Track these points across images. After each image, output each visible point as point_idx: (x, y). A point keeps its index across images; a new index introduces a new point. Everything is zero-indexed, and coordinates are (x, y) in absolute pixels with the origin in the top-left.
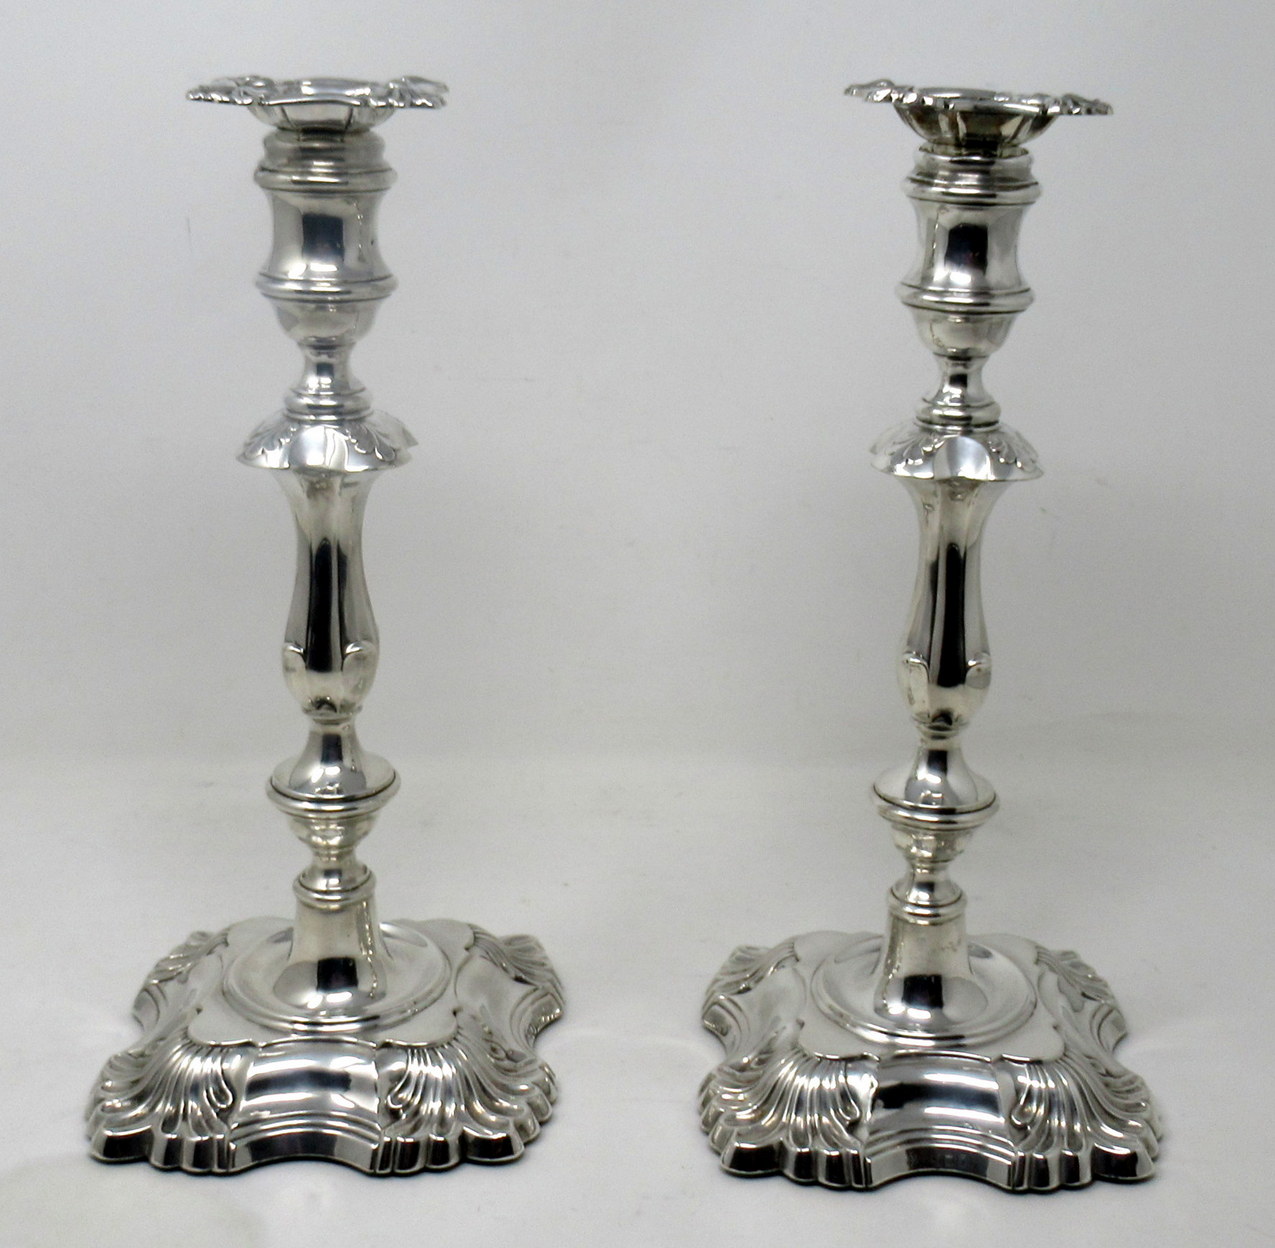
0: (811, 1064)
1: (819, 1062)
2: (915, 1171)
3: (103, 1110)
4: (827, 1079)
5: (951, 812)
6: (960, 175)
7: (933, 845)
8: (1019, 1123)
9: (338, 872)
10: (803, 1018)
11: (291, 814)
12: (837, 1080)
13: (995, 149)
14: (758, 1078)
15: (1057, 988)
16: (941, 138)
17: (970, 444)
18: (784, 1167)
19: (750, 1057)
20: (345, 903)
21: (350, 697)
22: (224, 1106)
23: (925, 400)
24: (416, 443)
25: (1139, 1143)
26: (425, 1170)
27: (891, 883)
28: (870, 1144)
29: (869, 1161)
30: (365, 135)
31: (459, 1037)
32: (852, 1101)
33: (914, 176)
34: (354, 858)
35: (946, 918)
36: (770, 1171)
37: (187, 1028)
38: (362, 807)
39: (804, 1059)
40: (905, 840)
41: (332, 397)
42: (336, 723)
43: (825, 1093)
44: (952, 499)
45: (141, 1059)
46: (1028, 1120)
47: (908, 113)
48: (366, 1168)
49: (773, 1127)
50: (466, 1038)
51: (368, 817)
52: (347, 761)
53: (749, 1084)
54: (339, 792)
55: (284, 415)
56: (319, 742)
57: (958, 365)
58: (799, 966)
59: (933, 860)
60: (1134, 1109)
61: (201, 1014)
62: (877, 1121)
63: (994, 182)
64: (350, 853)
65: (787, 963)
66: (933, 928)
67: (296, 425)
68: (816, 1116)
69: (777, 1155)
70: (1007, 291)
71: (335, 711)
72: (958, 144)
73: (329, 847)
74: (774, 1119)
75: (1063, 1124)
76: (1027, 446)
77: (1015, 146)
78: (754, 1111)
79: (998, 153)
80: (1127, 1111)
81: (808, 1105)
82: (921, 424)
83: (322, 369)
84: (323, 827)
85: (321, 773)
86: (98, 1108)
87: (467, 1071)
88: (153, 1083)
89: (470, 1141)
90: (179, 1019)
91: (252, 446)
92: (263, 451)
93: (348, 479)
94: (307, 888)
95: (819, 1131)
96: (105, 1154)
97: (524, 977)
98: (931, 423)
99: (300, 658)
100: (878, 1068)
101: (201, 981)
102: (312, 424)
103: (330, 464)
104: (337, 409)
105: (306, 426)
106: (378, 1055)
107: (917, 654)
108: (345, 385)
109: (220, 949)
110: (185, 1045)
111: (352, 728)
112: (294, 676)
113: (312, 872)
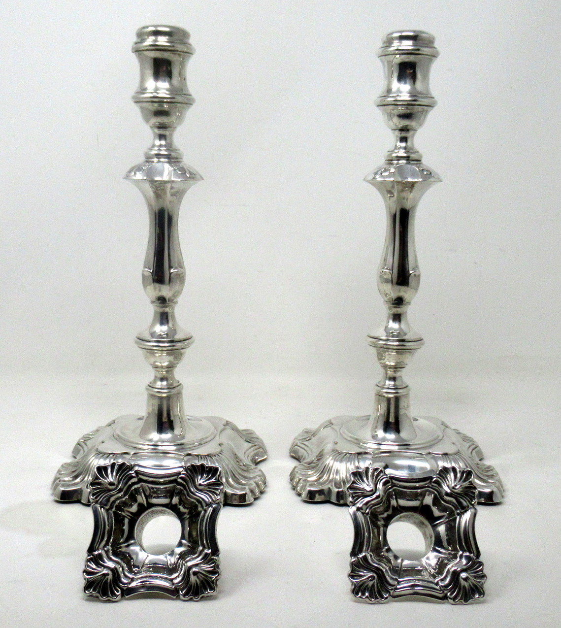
0: (342, 456)
1: (346, 455)
4: (350, 464)
5: (403, 341)
7: (395, 358)
9: (166, 379)
11: (145, 348)
12: (354, 464)
14: (317, 466)
18: (330, 498)
19: (313, 459)
20: (169, 394)
21: (172, 296)
23: (389, 151)
24: (203, 179)
25: (494, 487)
31: (222, 453)
34: (173, 375)
35: (402, 394)
37: (98, 448)
38: (179, 345)
39: (338, 454)
41: (165, 150)
42: (166, 307)
43: (348, 469)
44: (403, 190)
45: (76, 465)
49: (325, 482)
50: (225, 454)
51: (179, 352)
52: (170, 325)
53: (314, 467)
54: (167, 337)
55: (145, 159)
56: (159, 315)
57: (403, 133)
59: (395, 367)
60: (491, 476)
61: (104, 443)
64: (172, 371)
66: (396, 399)
67: (150, 163)
70: (425, 96)
71: (166, 302)
73: (162, 367)
74: (325, 479)
78: (316, 478)
80: (488, 477)
81: (341, 473)
82: (387, 161)
83: (161, 137)
84: (160, 355)
85: (161, 329)
86: (58, 481)
87: (226, 467)
88: (82, 470)
89: (228, 495)
90: (94, 446)
91: (130, 172)
92: (135, 173)
93: (174, 185)
94: (153, 388)
95: (346, 482)
96: (61, 499)
97: (250, 441)
98: (392, 160)
99: (150, 275)
100: (373, 457)
101: (104, 435)
102: (157, 163)
103: (166, 178)
104: (168, 156)
105: (154, 163)
106: (185, 459)
107: (387, 268)
108: (172, 145)
109: (112, 425)
110: (97, 454)
111: (173, 311)
112: (148, 287)
113: (155, 381)
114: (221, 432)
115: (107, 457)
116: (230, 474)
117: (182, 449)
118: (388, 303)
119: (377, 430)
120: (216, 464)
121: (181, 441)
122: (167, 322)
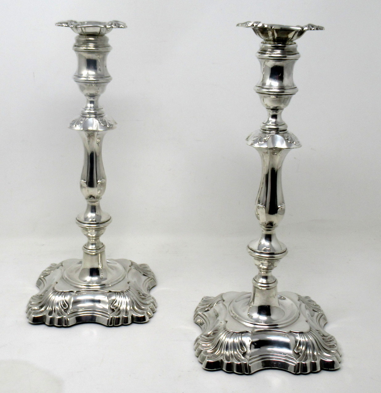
0: (230, 334)
1: (233, 334)
2: (264, 368)
4: (236, 339)
5: (273, 254)
6: (275, 50)
7: (267, 264)
8: (297, 352)
9: (95, 244)
10: (227, 320)
11: (82, 227)
12: (239, 339)
13: (286, 42)
14: (213, 339)
15: (305, 308)
16: (269, 39)
17: (279, 137)
18: (222, 367)
19: (210, 332)
20: (97, 252)
21: (98, 195)
22: (65, 308)
23: (263, 123)
24: (117, 124)
25: (335, 357)
26: (122, 325)
27: (254, 276)
28: (250, 360)
29: (250, 365)
30: (104, 36)
31: (130, 289)
32: (244, 346)
33: (260, 51)
34: (99, 240)
35: (272, 287)
36: (218, 369)
37: (54, 287)
38: (101, 226)
39: (228, 333)
40: (258, 263)
41: (94, 110)
42: (94, 202)
43: (235, 343)
44: (273, 154)
45: (41, 296)
46: (300, 351)
47: (258, 31)
48: (106, 325)
49: (219, 355)
50: (132, 290)
51: (103, 228)
52: (97, 213)
53: (211, 341)
54: (95, 221)
55: (81, 115)
56: (90, 207)
57: (274, 112)
58: (224, 303)
59: (267, 269)
60: (332, 346)
61: (57, 284)
62: (252, 353)
63: (286, 52)
64: (98, 239)
65: (220, 302)
66: (267, 291)
67: (85, 118)
68: (233, 351)
69: (220, 364)
70: (290, 88)
71: (95, 199)
72: (274, 40)
73: (93, 237)
74: (219, 352)
75: (311, 352)
76: (296, 137)
77: (292, 41)
78: (213, 350)
79: (287, 43)
80: (330, 348)
81: (230, 347)
82: (262, 131)
83: (92, 102)
84: (91, 231)
85: (91, 215)
86: (30, 309)
87: (132, 298)
88: (45, 302)
89: (134, 317)
90: (51, 286)
91: (72, 124)
92: (76, 126)
93: (99, 133)
94: (87, 249)
95: (234, 356)
96: (33, 322)
97: (145, 274)
98: (266, 130)
99: (85, 184)
100: (251, 335)
101: (56, 276)
102: (89, 118)
103: (95, 129)
104: (95, 114)
105: (87, 118)
106: (108, 294)
107: (262, 204)
108: (97, 107)
109: (61, 267)
110: (54, 292)
111: (99, 204)
112: (83, 189)
113: (88, 244)
114: (128, 272)
115: (60, 294)
116: (135, 302)
117: (104, 287)
118: (262, 226)
119: (253, 312)
120: (127, 297)
121: (103, 282)
122: (95, 212)
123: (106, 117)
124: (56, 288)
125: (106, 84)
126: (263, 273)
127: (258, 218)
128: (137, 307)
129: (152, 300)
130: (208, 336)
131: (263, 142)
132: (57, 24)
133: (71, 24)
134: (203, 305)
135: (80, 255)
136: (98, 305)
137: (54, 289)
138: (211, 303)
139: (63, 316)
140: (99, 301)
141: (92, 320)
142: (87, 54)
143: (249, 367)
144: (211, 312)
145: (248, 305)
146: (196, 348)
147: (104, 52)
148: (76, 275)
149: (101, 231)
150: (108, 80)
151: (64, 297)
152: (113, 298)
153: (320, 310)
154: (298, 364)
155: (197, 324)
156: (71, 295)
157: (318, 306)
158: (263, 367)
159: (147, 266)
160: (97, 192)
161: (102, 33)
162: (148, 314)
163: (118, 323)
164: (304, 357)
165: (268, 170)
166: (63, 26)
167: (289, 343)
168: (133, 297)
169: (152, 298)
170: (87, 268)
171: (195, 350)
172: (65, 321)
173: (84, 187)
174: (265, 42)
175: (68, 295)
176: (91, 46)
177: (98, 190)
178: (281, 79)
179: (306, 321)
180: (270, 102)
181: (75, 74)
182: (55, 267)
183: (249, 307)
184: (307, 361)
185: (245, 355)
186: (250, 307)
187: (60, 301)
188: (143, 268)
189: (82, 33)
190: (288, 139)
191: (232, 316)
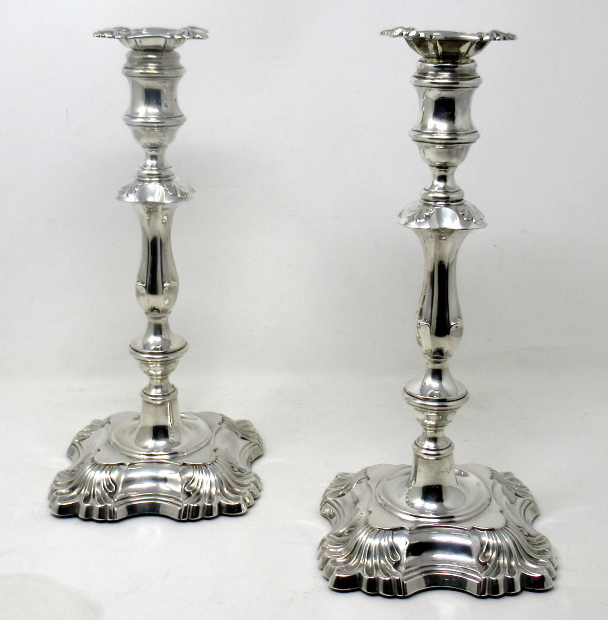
0: (375, 532)
1: (379, 531)
2: (429, 587)
3: (56, 494)
4: (383, 540)
5: (444, 400)
6: (440, 73)
7: (436, 418)
8: (481, 561)
9: (161, 387)
10: (371, 509)
11: (141, 360)
12: (388, 540)
13: (457, 60)
14: (348, 540)
15: (501, 491)
16: (429, 55)
17: (448, 212)
18: (361, 586)
19: (344, 529)
20: (164, 401)
21: (166, 307)
22: (111, 492)
23: (425, 189)
24: (195, 192)
25: (545, 571)
26: (203, 519)
27: (415, 439)
28: (406, 574)
29: (405, 582)
30: (172, 52)
31: (217, 461)
32: (396, 552)
33: (417, 75)
34: (168, 381)
35: (443, 456)
36: (354, 589)
37: (94, 458)
38: (171, 357)
39: (372, 530)
40: (421, 416)
41: (157, 170)
42: (159, 318)
43: (382, 547)
44: (440, 239)
45: (72, 473)
46: (487, 560)
47: (412, 42)
48: (177, 518)
49: (355, 566)
50: (220, 461)
51: (174, 361)
52: (164, 336)
53: (344, 543)
54: (161, 349)
55: (136, 179)
56: (152, 327)
57: (441, 171)
58: (369, 482)
59: (436, 426)
60: (543, 553)
61: (100, 452)
62: (409, 562)
63: (458, 76)
64: (166, 378)
65: (363, 481)
66: (437, 461)
67: (142, 183)
68: (378, 560)
69: (358, 580)
70: (466, 132)
71: (160, 313)
72: (438, 58)
73: (157, 375)
74: (356, 562)
75: (506, 562)
76: (478, 212)
77: (468, 58)
78: (346, 558)
79: (459, 62)
80: (539, 554)
81: (373, 554)
82: (423, 201)
83: (153, 157)
84: (154, 366)
85: (154, 340)
86: (54, 494)
87: (220, 475)
88: (78, 483)
89: (223, 506)
90: (89, 455)
91: (122, 193)
92: (127, 195)
93: (165, 207)
94: (147, 395)
95: (379, 567)
96: (59, 514)
97: (245, 437)
98: (428, 201)
99: (144, 288)
100: (410, 534)
101: (99, 439)
102: (149, 182)
103: (157, 200)
104: (159, 176)
105: (146, 183)
106: (181, 469)
107: (425, 320)
108: (163, 165)
109: (107, 425)
110: (93, 465)
111: (167, 321)
112: (141, 298)
113: (149, 387)
114: (216, 432)
115: (103, 469)
116: (224, 482)
117: (176, 457)
118: (426, 356)
119: (414, 497)
120: (211, 474)
121: (175, 449)
122: (161, 334)
123: (177, 181)
124: (96, 459)
125: (176, 127)
126: (430, 433)
127: (420, 343)
128: (228, 489)
129: (253, 479)
130: (340, 536)
131: (423, 220)
132: (95, 33)
133: (119, 34)
134: (337, 487)
135: (137, 407)
136: (163, 486)
137: (93, 460)
138: (349, 483)
139: (106, 504)
140: (165, 480)
141: (152, 511)
142: (146, 80)
143: (405, 585)
144: (348, 496)
145: (407, 485)
146: (320, 556)
147: (173, 77)
148: (131, 439)
149: (170, 365)
150: (179, 121)
151: (110, 474)
152: (189, 474)
153: (528, 494)
154: (484, 581)
155: (324, 516)
156: (120, 469)
157: (525, 487)
158: (427, 586)
159: (249, 424)
160: (162, 301)
161: (168, 46)
162: (245, 501)
163: (197, 516)
164: (494, 569)
165: (434, 264)
166: (105, 37)
167: (471, 546)
168: (221, 473)
169: (254, 475)
170: (148, 427)
171: (319, 559)
172: (110, 511)
173: (143, 295)
174: (424, 59)
175: (116, 469)
176: (152, 68)
177: (165, 299)
178: (451, 118)
179: (501, 512)
180: (434, 155)
181: (127, 112)
182: (98, 425)
183: (408, 489)
184: (498, 576)
185: (398, 566)
186: (410, 490)
187: (103, 479)
188: (243, 426)
189: (137, 48)
190: (463, 215)
191: (380, 505)
